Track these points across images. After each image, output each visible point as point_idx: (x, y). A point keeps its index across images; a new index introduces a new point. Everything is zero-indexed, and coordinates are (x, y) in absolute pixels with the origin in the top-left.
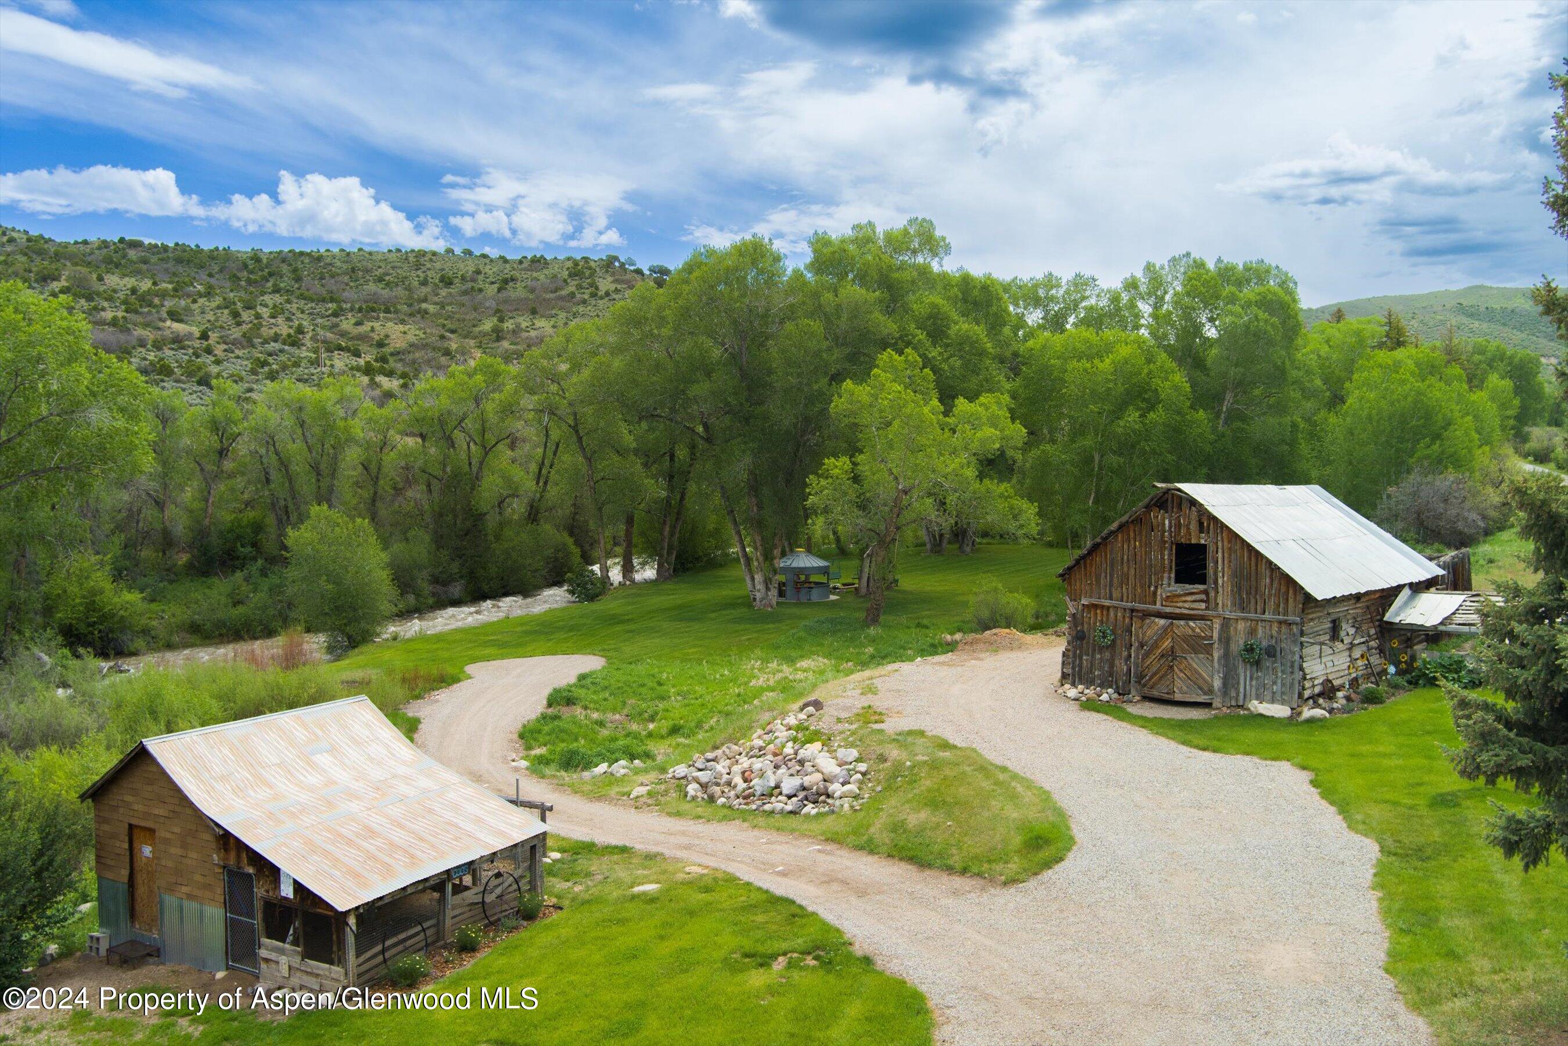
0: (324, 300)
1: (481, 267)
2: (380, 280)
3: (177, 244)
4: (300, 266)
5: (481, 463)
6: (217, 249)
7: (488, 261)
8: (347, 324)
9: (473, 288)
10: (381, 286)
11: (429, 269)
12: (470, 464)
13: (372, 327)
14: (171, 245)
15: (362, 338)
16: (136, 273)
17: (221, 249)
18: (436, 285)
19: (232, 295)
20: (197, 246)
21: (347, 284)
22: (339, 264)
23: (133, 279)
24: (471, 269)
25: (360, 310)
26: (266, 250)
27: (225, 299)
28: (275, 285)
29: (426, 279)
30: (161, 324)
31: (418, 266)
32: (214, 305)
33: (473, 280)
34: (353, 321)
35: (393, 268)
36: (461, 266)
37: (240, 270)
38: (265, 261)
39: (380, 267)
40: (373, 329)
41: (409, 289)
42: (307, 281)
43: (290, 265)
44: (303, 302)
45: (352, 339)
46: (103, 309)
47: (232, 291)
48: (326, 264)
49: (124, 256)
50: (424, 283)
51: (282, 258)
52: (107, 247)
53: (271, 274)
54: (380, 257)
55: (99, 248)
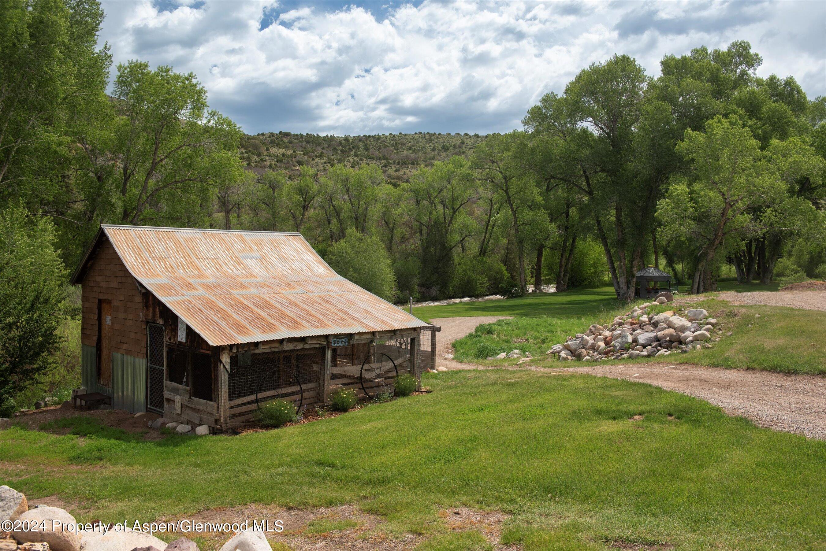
0: (380, 159)
1: (465, 140)
2: (410, 148)
3: (307, 134)
4: (368, 142)
5: (452, 218)
6: (327, 136)
7: (468, 137)
8: (391, 171)
9: (460, 151)
10: (411, 152)
11: (436, 142)
12: (445, 218)
13: (405, 172)
14: (305, 134)
15: (399, 178)
16: (287, 147)
17: (329, 136)
18: (439, 150)
19: (333, 157)
20: (318, 135)
21: (393, 152)
22: (389, 141)
23: (284, 150)
24: (459, 142)
25: (398, 164)
26: (352, 136)
27: (328, 158)
28: (355, 153)
29: (434, 148)
30: (294, 168)
31: (430, 141)
32: (323, 161)
33: (460, 147)
34: (394, 169)
35: (417, 142)
36: (454, 140)
37: (337, 146)
38: (351, 141)
39: (410, 142)
40: (405, 173)
41: (425, 153)
42: (372, 150)
43: (363, 142)
44: (369, 160)
45: (393, 179)
46: (266, 160)
47: (333, 155)
48: (382, 141)
49: (281, 140)
50: (433, 150)
51: (359, 139)
52: (273, 136)
53: (353, 148)
54: (410, 137)
55: (269, 137)
